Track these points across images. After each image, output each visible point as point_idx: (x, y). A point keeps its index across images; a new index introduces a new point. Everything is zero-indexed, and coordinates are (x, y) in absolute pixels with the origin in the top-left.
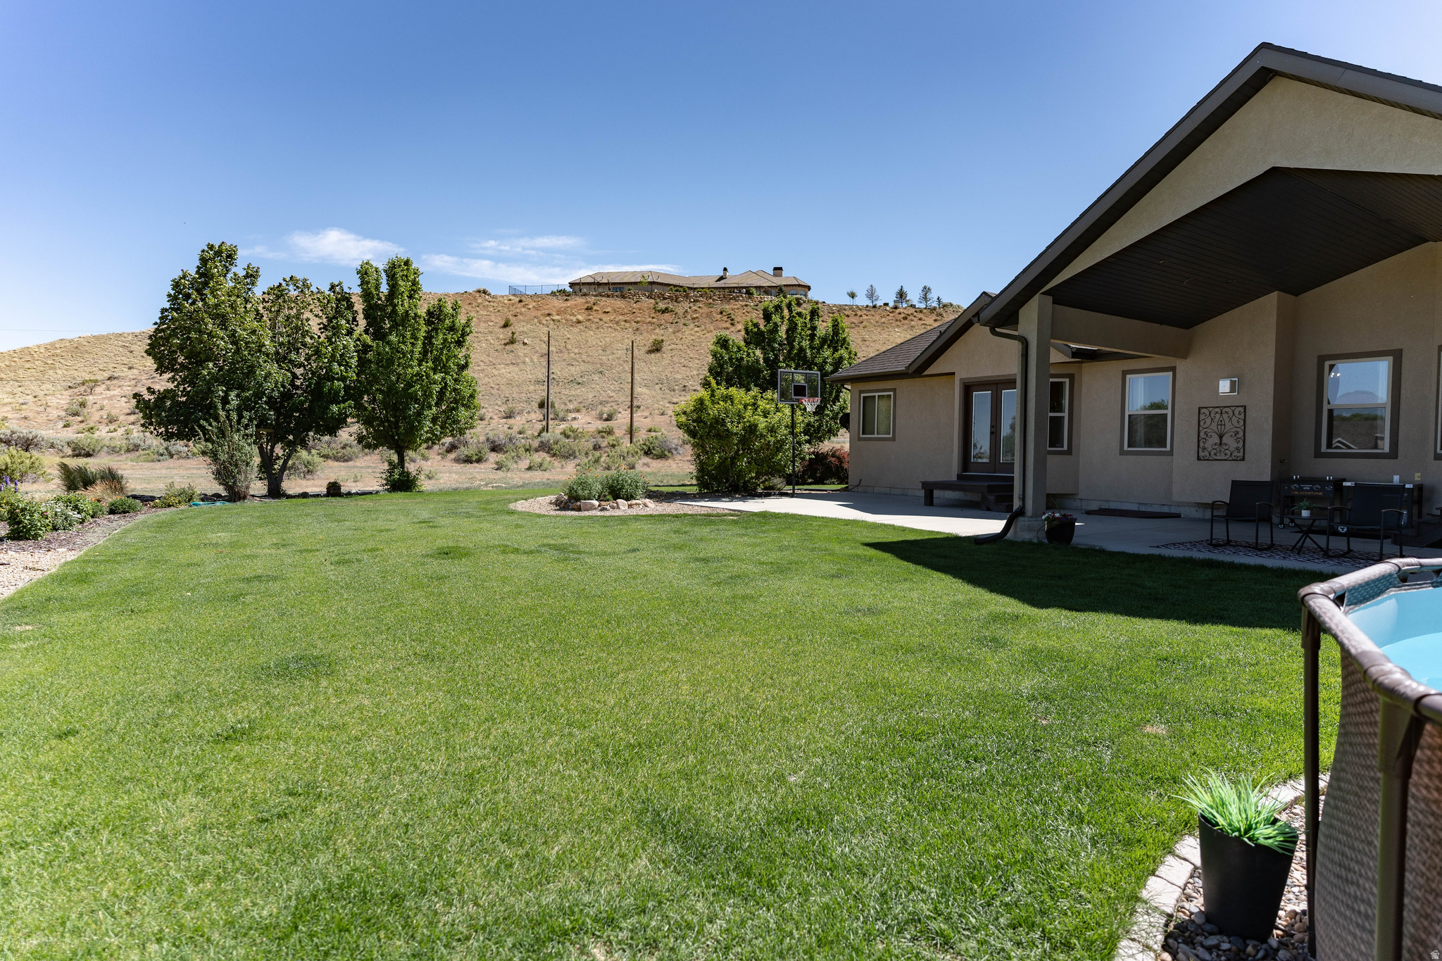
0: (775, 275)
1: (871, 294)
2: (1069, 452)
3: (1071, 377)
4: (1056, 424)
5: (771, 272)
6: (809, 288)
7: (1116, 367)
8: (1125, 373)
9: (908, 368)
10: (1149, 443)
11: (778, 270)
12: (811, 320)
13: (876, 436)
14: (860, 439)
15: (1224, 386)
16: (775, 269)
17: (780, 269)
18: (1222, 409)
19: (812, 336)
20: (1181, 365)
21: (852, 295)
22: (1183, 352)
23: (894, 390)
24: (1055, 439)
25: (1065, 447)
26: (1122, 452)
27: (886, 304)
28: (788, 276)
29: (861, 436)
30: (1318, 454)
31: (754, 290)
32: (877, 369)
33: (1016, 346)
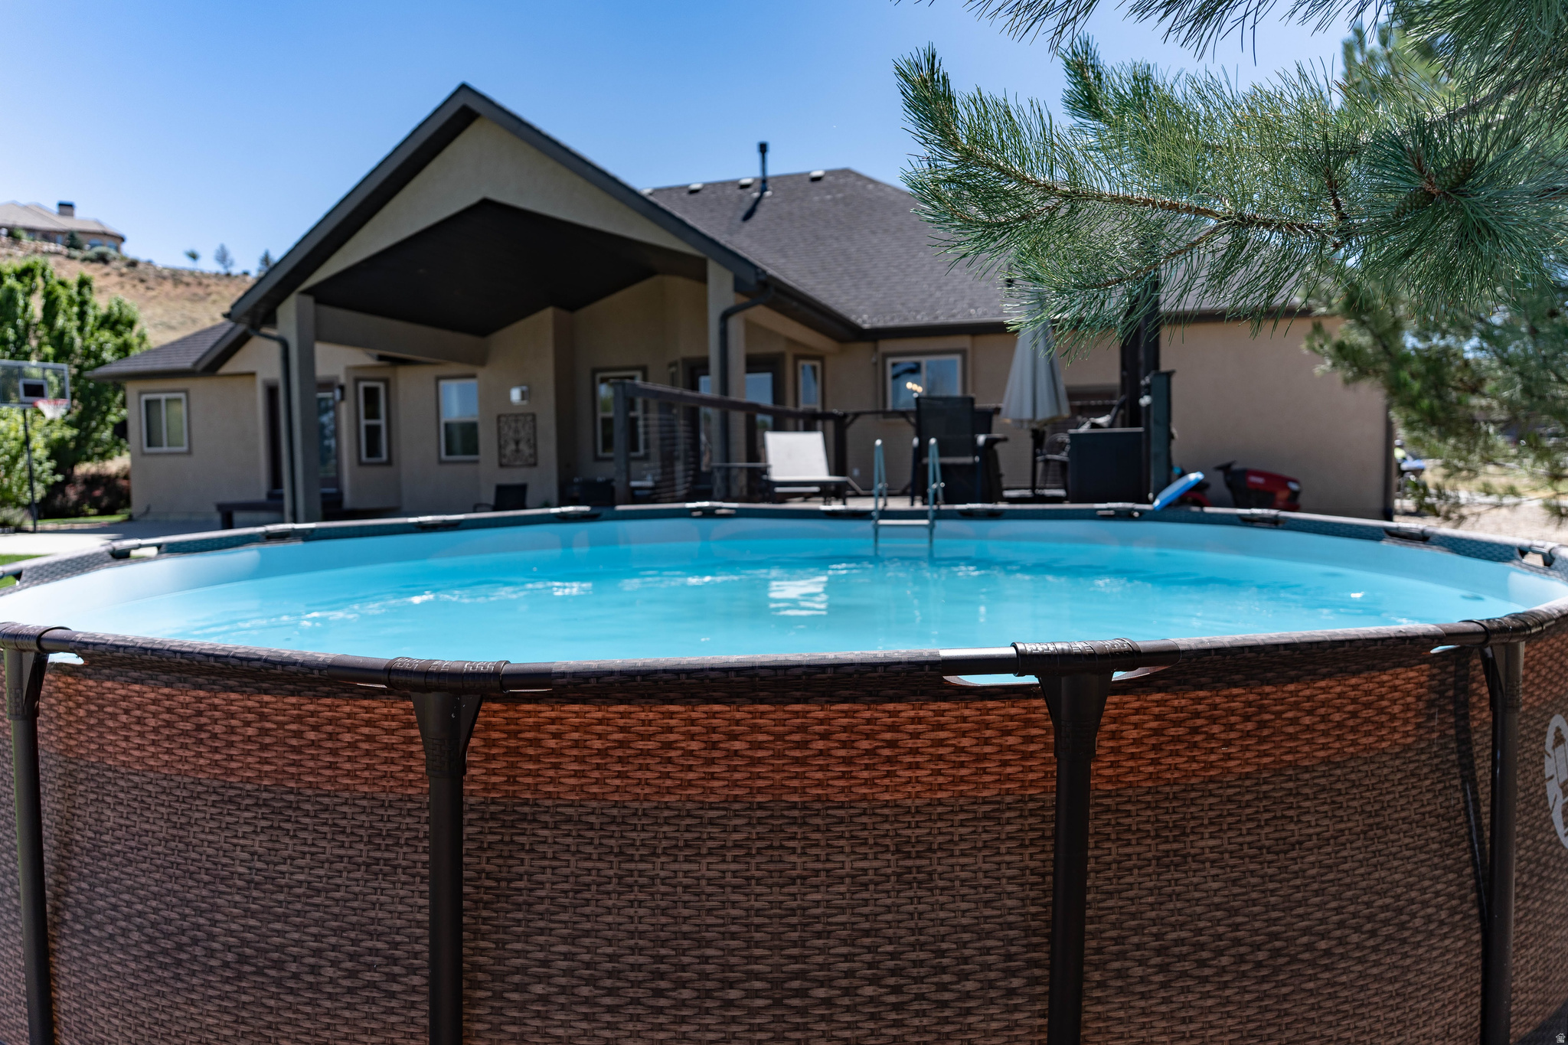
0: (61, 214)
1: (222, 257)
2: (389, 462)
3: (386, 381)
4: (373, 433)
5: (55, 209)
6: (122, 239)
7: (427, 373)
8: (438, 379)
9: (196, 363)
10: (466, 452)
11: (66, 208)
12: (80, 293)
13: (165, 449)
14: (144, 454)
15: (515, 395)
16: (62, 205)
17: (70, 206)
18: (516, 417)
19: (82, 315)
20: (481, 372)
21: (193, 256)
22: (481, 360)
23: (186, 392)
24: (373, 449)
25: (384, 457)
26: (441, 462)
27: (246, 274)
28: (84, 218)
29: (147, 450)
30: (597, 459)
31: (24, 235)
32: (160, 365)
33: (275, 348)
